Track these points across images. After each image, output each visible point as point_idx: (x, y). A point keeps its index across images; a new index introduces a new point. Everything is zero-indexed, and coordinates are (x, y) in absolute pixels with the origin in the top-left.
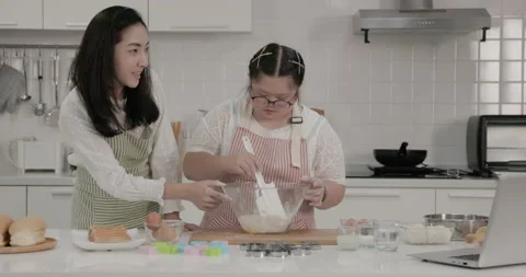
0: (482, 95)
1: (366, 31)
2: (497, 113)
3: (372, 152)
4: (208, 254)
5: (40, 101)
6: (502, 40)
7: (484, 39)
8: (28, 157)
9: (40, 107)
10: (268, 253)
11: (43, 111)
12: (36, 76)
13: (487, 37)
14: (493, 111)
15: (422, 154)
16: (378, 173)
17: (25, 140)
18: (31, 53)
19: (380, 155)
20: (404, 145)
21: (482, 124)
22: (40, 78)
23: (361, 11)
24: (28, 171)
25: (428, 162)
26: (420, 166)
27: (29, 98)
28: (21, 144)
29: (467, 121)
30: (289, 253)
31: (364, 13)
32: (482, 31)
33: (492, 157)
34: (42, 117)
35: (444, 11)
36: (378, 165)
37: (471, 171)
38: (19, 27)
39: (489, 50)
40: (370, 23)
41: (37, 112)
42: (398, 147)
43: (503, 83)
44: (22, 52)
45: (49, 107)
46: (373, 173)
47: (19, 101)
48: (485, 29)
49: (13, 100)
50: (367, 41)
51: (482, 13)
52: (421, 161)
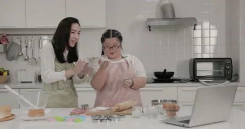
0: (195, 50)
1: (150, 26)
2: (201, 57)
3: (153, 73)
4: (76, 122)
5: (27, 56)
6: (202, 29)
7: (195, 29)
8: (22, 77)
9: (27, 58)
10: (101, 120)
11: (28, 59)
12: (25, 46)
13: (196, 28)
14: (199, 56)
15: (173, 73)
16: (156, 81)
17: (21, 70)
18: (23, 37)
19: (157, 74)
20: (165, 70)
21: (195, 61)
22: (26, 47)
23: (148, 19)
24: (22, 82)
25: (175, 76)
26: (172, 78)
27: (22, 54)
28: (19, 72)
29: (189, 60)
30: (111, 120)
31: (149, 20)
32: (193, 26)
33: (199, 74)
34: (27, 62)
35: (180, 18)
36: (156, 78)
37: (191, 79)
38: (17, 27)
39: (198, 33)
40: (151, 24)
41: (25, 60)
42: (163, 71)
43: (203, 46)
44: (19, 37)
45: (30, 57)
46: (154, 81)
47: (18, 56)
48: (195, 25)
49: (16, 55)
50: (150, 30)
51: (194, 19)
52: (172, 76)
